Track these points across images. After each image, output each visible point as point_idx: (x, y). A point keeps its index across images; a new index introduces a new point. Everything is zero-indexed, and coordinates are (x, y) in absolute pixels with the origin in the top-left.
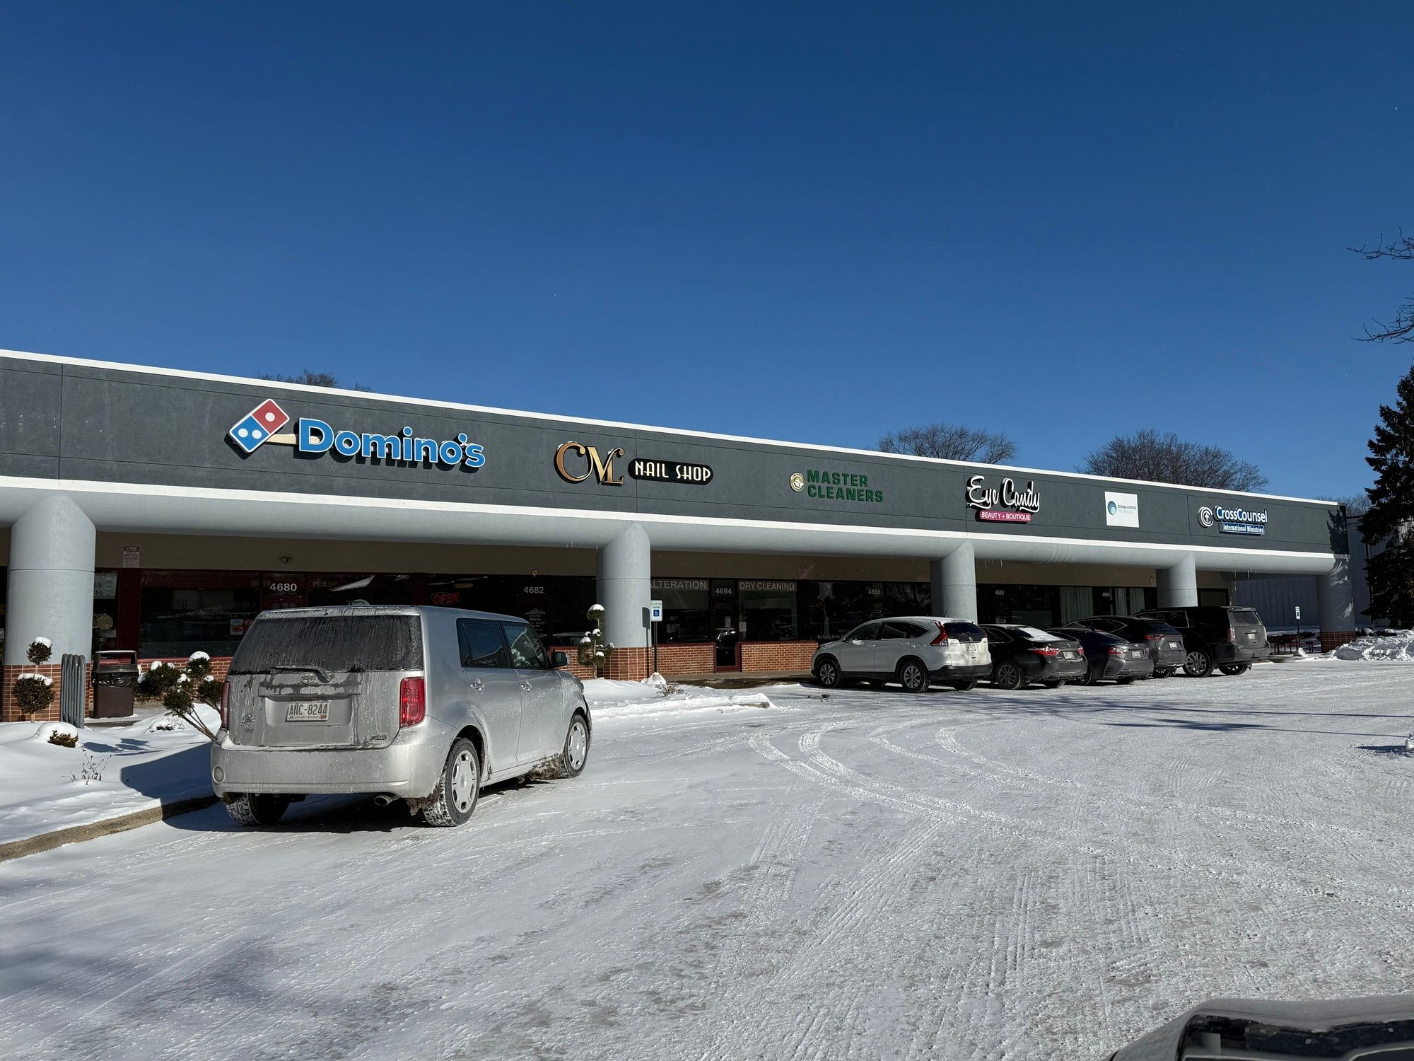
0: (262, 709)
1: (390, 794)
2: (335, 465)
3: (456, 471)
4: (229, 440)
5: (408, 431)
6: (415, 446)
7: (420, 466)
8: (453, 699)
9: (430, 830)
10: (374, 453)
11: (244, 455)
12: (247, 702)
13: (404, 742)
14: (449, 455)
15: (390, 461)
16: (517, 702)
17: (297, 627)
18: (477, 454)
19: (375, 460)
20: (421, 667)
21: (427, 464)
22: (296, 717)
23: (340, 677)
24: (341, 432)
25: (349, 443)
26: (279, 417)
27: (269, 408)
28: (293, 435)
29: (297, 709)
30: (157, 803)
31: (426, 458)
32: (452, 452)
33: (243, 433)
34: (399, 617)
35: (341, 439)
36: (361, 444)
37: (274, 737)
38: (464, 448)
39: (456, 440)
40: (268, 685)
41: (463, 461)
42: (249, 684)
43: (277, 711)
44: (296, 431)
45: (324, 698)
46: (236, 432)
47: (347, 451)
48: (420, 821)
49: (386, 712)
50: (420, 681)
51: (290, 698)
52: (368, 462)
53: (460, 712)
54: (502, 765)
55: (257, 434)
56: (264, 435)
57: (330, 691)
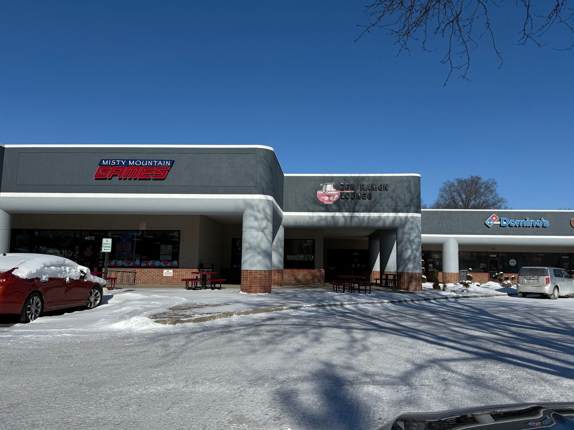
0: (524, 280)
1: (545, 293)
2: (510, 228)
3: (541, 228)
4: (485, 224)
5: (527, 218)
6: (530, 222)
7: (531, 227)
8: (553, 281)
9: (551, 300)
10: (519, 225)
11: (489, 227)
12: (522, 279)
13: (547, 286)
14: (539, 224)
15: (523, 226)
16: (564, 283)
17: (529, 270)
18: (547, 223)
19: (519, 226)
20: (549, 276)
21: (533, 226)
22: (530, 282)
23: (536, 277)
24: (511, 220)
25: (513, 223)
26: (496, 218)
27: (494, 216)
28: (500, 222)
29: (530, 281)
30: (507, 293)
31: (533, 225)
32: (540, 223)
33: (489, 222)
34: (544, 269)
35: (511, 222)
36: (516, 223)
37: (526, 285)
38: (543, 222)
39: (541, 220)
40: (525, 277)
41: (543, 225)
42: (522, 277)
43: (527, 281)
44: (500, 221)
45: (534, 280)
46: (487, 222)
47: (513, 225)
48: (549, 298)
49: (544, 282)
50: (549, 278)
51: (529, 279)
52: (518, 227)
53: (555, 283)
54: (563, 293)
55: (491, 222)
56: (493, 222)
57: (535, 279)
